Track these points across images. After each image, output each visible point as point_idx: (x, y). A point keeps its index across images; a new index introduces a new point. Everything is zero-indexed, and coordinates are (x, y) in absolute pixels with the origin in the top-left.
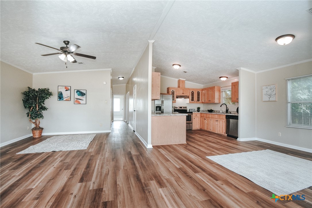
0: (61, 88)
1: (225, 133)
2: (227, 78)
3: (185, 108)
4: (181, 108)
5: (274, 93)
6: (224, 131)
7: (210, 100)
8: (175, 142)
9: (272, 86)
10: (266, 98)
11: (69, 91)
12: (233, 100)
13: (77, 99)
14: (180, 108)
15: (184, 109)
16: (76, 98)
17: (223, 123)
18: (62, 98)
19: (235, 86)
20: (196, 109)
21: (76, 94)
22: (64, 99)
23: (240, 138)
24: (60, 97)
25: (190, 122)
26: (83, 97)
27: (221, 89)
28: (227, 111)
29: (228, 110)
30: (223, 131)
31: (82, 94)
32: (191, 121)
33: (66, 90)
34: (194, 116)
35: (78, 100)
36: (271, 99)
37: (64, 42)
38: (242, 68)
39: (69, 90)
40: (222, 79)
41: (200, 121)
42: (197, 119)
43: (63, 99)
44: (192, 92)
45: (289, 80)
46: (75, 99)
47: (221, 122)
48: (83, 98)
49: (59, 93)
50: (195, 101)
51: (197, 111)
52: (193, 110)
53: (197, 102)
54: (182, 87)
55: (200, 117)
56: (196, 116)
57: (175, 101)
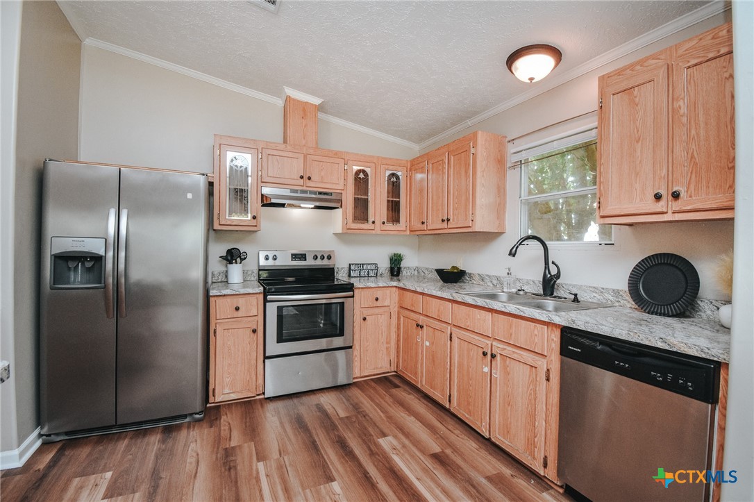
1: (553, 466)
2: (556, 52)
3: (323, 257)
4: (303, 257)
6: (546, 445)
7: (451, 218)
14: (295, 257)
15: (319, 262)
17: (535, 382)
20: (384, 265)
25: (337, 342)
27: (511, 148)
28: (549, 285)
29: (558, 276)
32: (341, 333)
34: (358, 306)
40: (524, 67)
41: (399, 329)
42: (383, 319)
44: (358, 172)
47: (520, 372)
50: (374, 222)
51: (387, 273)
52: (365, 267)
53: (384, 227)
54: (304, 142)
55: (396, 309)
56: (378, 304)
57: (254, 218)
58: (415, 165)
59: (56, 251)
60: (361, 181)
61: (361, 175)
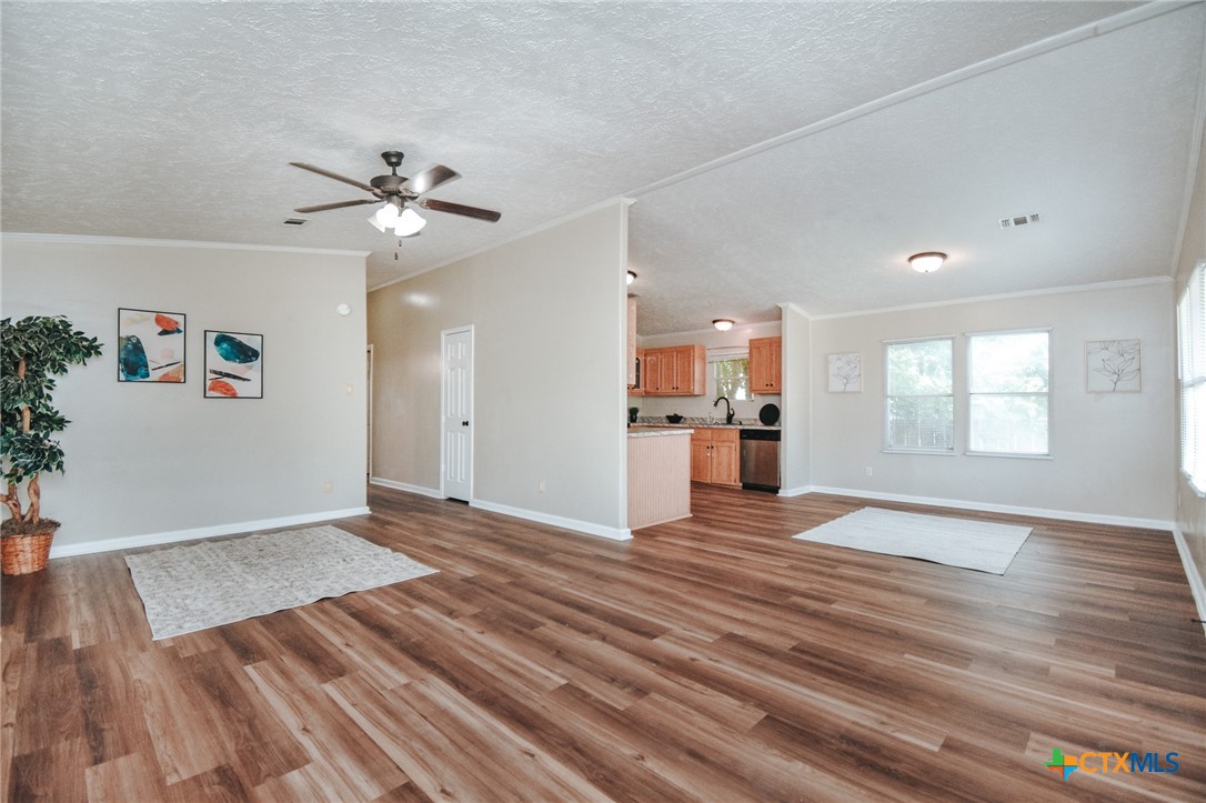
0: (132, 321)
1: (738, 480)
2: (733, 322)
5: (857, 373)
6: (735, 474)
7: (679, 386)
9: (850, 355)
10: (836, 385)
11: (176, 335)
12: (754, 387)
13: (220, 373)
16: (215, 372)
17: (730, 452)
18: (143, 371)
19: (758, 348)
21: (213, 351)
22: (154, 375)
23: (785, 488)
24: (133, 363)
26: (250, 368)
27: (708, 353)
28: (730, 419)
29: (733, 414)
30: (729, 476)
31: (242, 352)
33: (161, 330)
35: (225, 379)
36: (850, 388)
37: (386, 156)
38: (792, 306)
39: (179, 331)
40: (720, 326)
43: (148, 375)
45: (891, 344)
46: (210, 376)
47: (724, 451)
48: (251, 370)
49: (123, 342)
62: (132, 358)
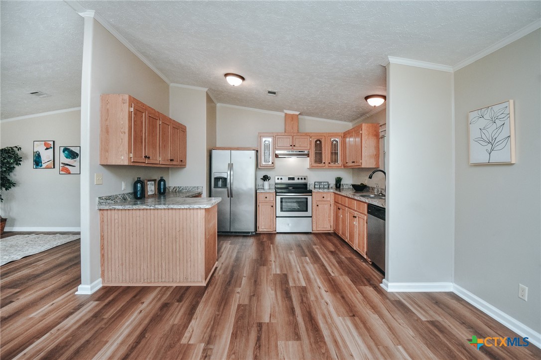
0: (38, 145)
3: (301, 179)
4: (293, 179)
5: (504, 134)
6: (366, 247)
7: (355, 161)
8: (171, 280)
9: (496, 108)
10: (479, 154)
11: (50, 149)
13: (65, 164)
14: (290, 179)
15: (300, 181)
16: (63, 164)
17: (364, 225)
18: (40, 164)
20: (333, 183)
21: (62, 154)
22: (44, 166)
23: (387, 279)
24: (38, 162)
25: (305, 214)
26: (75, 161)
30: (363, 248)
31: (73, 155)
32: (307, 210)
33: (46, 148)
34: (316, 199)
35: (67, 166)
36: (496, 157)
39: (51, 148)
40: (371, 102)
43: (42, 166)
44: (316, 142)
46: (62, 165)
49: (35, 154)
50: (324, 163)
51: (334, 187)
52: (322, 183)
53: (330, 165)
54: (292, 131)
55: (333, 202)
56: (324, 199)
57: (273, 163)
58: (345, 135)
59: (215, 177)
60: (318, 145)
61: (318, 142)
62: (37, 160)
